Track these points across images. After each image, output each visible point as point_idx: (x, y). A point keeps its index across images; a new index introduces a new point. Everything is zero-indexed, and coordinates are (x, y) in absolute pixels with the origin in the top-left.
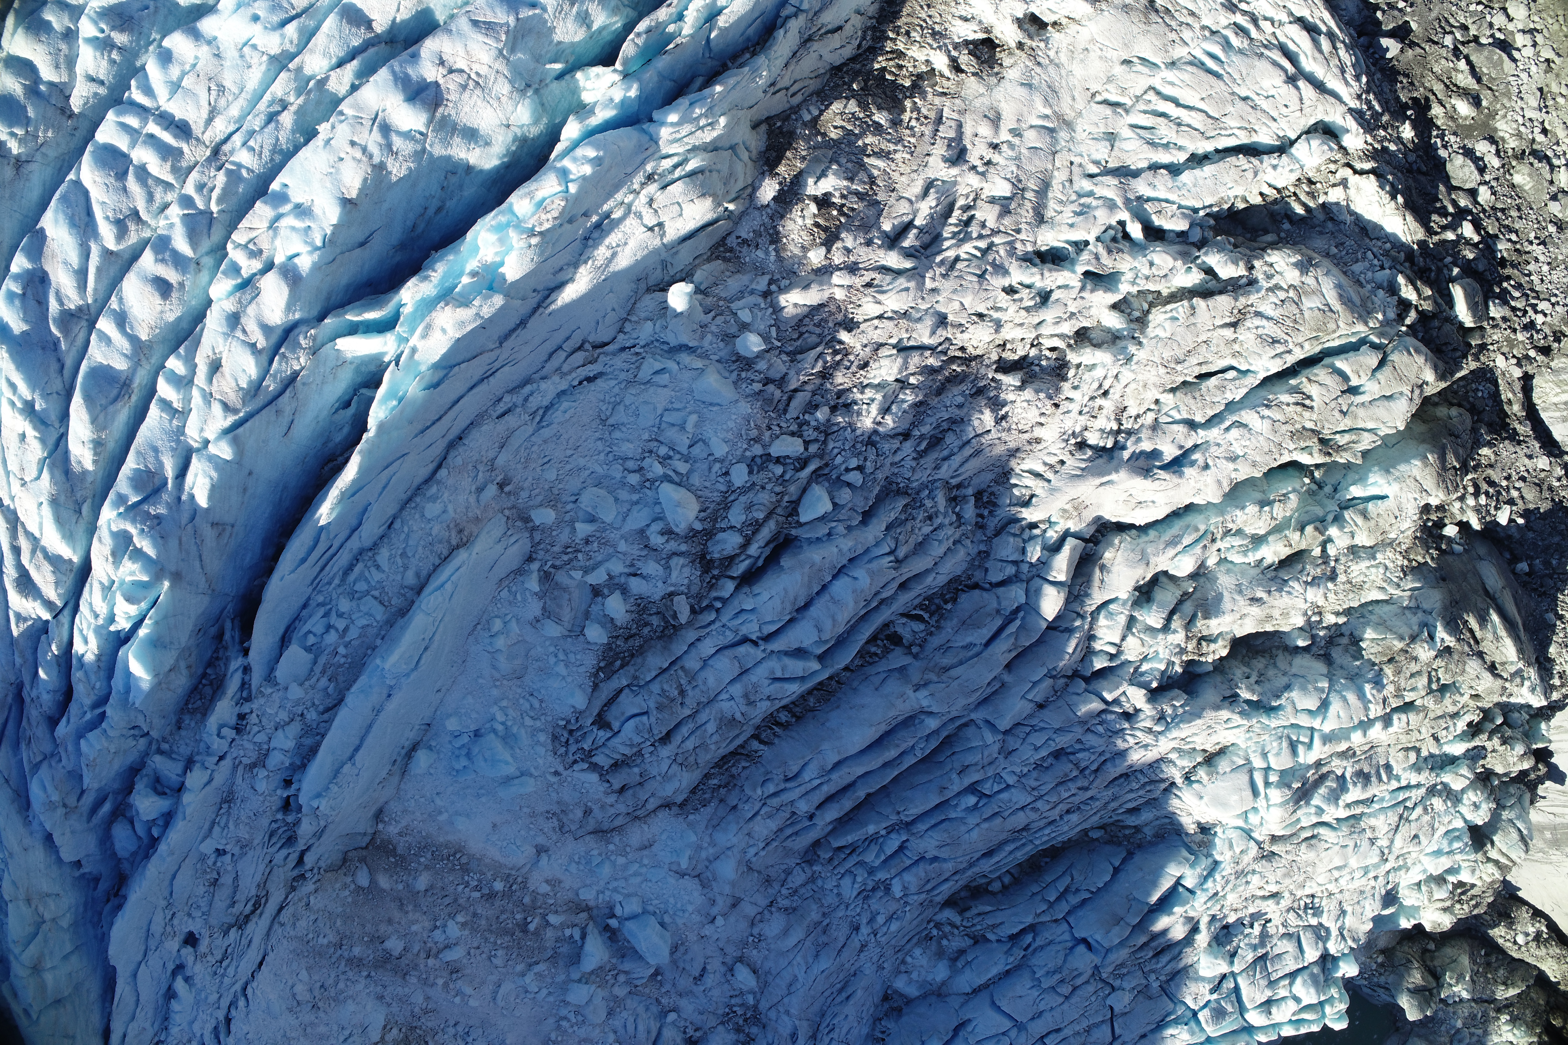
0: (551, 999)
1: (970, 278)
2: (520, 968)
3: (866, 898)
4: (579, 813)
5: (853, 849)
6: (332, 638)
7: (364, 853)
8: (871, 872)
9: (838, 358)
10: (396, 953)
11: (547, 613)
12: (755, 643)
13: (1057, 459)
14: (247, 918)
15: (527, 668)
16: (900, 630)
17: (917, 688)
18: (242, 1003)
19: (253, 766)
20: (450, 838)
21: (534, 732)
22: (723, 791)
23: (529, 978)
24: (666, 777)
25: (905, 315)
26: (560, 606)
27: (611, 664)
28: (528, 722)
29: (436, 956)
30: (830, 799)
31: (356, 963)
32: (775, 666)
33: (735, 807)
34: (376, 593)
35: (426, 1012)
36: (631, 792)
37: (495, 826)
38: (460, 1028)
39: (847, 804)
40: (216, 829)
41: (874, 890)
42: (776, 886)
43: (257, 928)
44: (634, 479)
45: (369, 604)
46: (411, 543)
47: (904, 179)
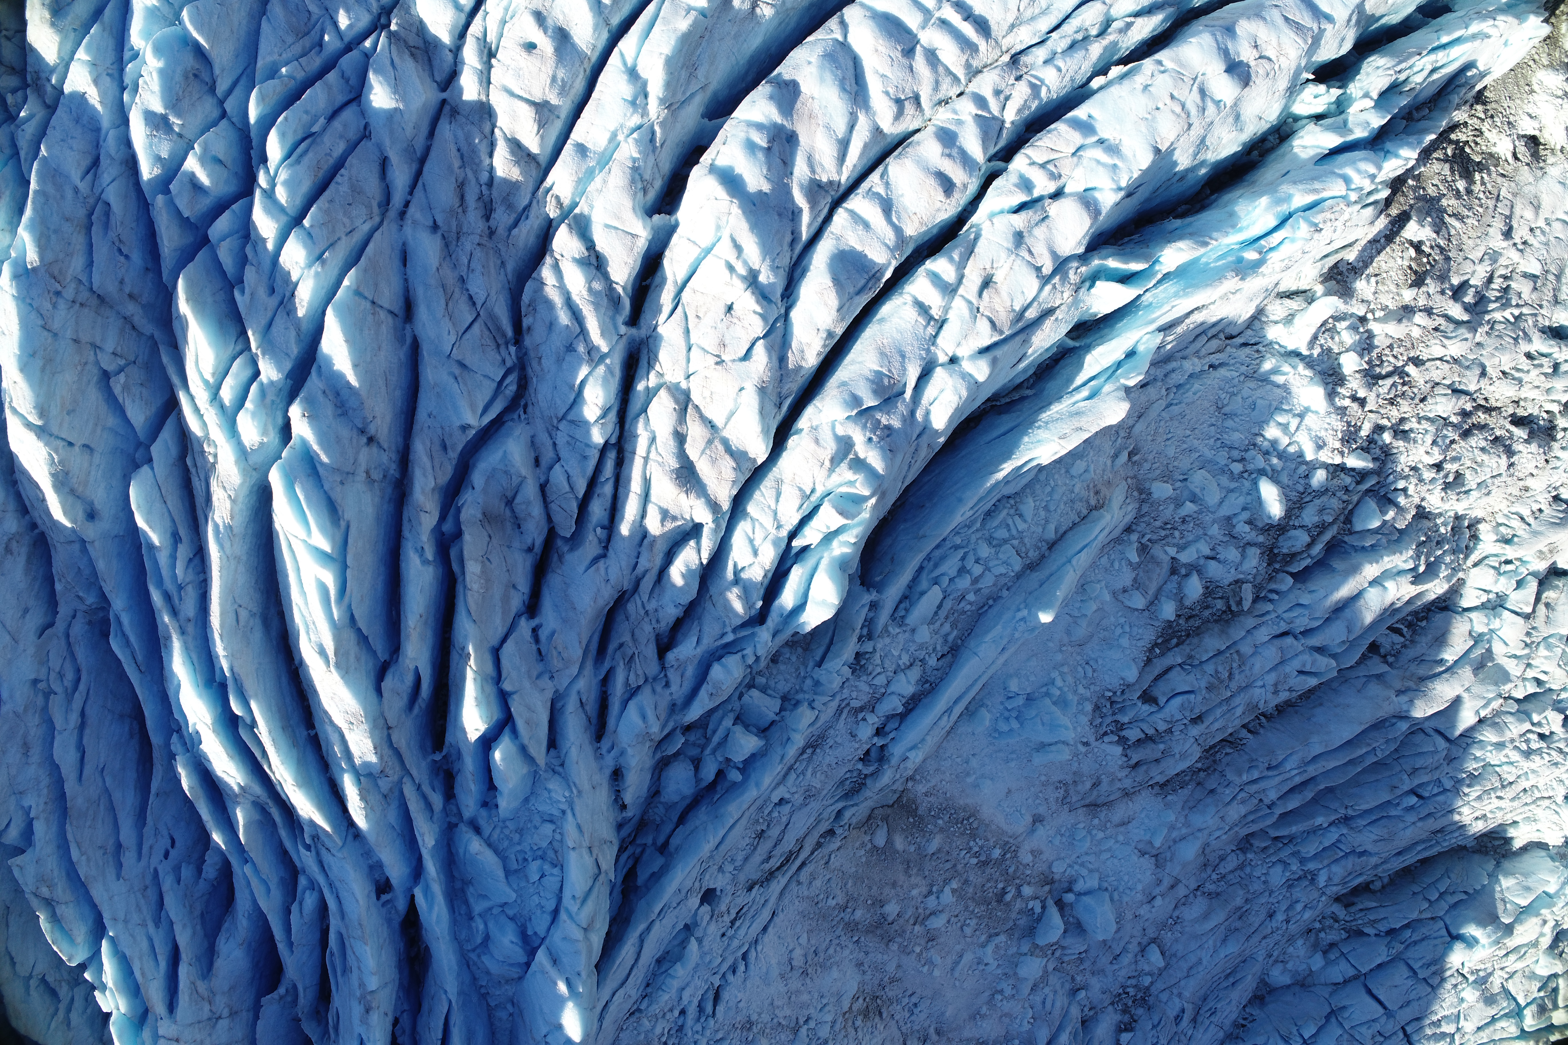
0: (999, 971)
1: (1508, 339)
2: (983, 938)
3: (1290, 887)
4: (1088, 785)
5: (1291, 839)
6: (964, 583)
7: (889, 811)
8: (1303, 861)
9: (1405, 388)
10: (890, 919)
11: (1137, 584)
12: (1295, 637)
13: (1538, 506)
14: (771, 875)
15: (1092, 636)
16: (1382, 640)
17: (1399, 693)
18: (742, 968)
19: (862, 709)
20: (969, 801)
21: (1082, 699)
22: (1202, 774)
23: (990, 949)
24: (1183, 756)
25: (1456, 361)
26: (1150, 579)
27: (1166, 641)
28: (1081, 690)
29: (922, 923)
30: (1292, 790)
31: (851, 927)
32: (1307, 660)
33: (1212, 791)
34: (1015, 542)
35: (892, 980)
36: (1145, 767)
37: (1009, 791)
38: (914, 999)
39: (1309, 794)
40: (793, 776)
41: (1300, 878)
42: (1209, 870)
43: (776, 886)
44: (1237, 468)
45: (1008, 552)
46: (1056, 497)
47: (1470, 242)
